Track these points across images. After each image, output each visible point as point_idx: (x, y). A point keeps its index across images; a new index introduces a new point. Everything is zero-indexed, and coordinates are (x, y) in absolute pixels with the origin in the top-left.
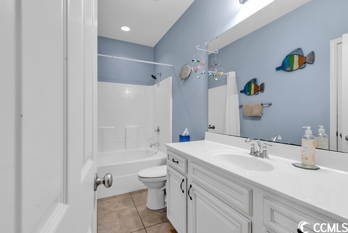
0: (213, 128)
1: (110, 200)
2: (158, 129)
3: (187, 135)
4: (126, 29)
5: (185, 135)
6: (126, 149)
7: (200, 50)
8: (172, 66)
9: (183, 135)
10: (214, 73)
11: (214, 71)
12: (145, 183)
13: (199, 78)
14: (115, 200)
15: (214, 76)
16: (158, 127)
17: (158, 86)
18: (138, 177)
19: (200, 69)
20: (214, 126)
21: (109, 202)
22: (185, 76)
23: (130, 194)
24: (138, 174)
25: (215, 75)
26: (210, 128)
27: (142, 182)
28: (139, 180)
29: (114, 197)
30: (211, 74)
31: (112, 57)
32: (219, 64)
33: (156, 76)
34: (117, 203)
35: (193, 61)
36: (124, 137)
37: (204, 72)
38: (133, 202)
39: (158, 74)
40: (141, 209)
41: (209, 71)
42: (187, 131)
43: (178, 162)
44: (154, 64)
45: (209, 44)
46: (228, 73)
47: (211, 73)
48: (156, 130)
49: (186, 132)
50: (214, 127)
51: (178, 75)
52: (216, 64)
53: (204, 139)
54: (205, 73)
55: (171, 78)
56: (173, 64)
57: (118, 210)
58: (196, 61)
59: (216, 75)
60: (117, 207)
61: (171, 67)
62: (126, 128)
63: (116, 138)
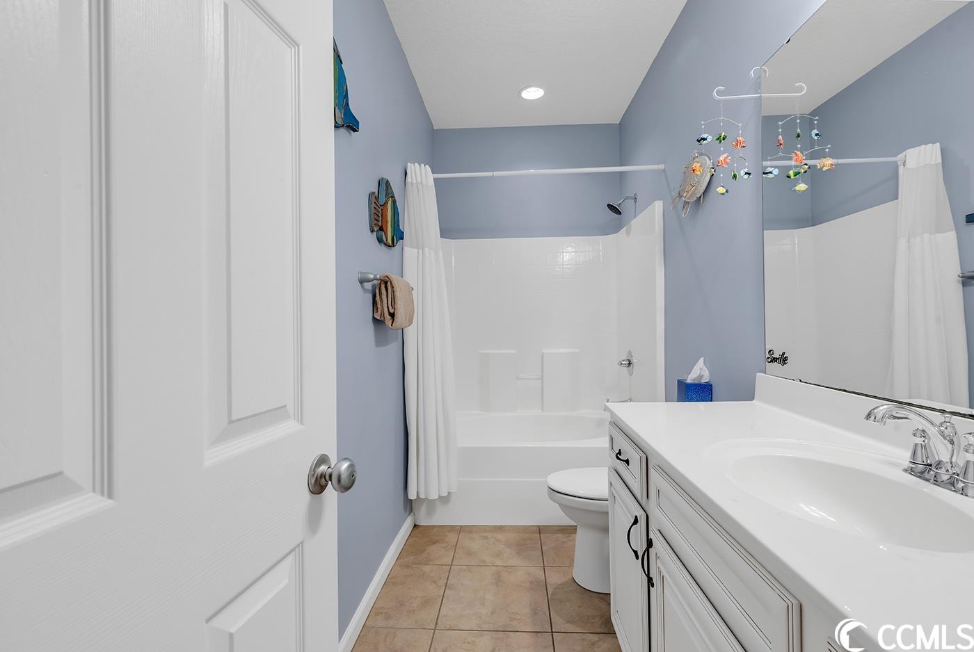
0: (783, 360)
1: (489, 535)
2: (629, 361)
3: (704, 381)
4: (533, 93)
5: (696, 382)
6: (542, 409)
7: (724, 101)
8: (662, 167)
9: (689, 381)
10: (790, 168)
11: (791, 159)
12: (566, 508)
13: (727, 191)
14: (499, 536)
15: (789, 177)
16: (630, 352)
17: (628, 233)
18: (546, 489)
19: (727, 163)
20: (784, 353)
21: (486, 538)
22: (694, 193)
23: (540, 529)
24: (546, 481)
25: (791, 173)
26: (774, 360)
27: (557, 505)
28: (550, 498)
29: (500, 529)
30: (776, 172)
31: (492, 173)
32: (815, 131)
33: (620, 204)
34: (502, 546)
35: (699, 141)
36: (538, 379)
37: (746, 170)
38: (541, 553)
39: (627, 198)
40: (555, 578)
41: (765, 163)
42: (701, 369)
43: (627, 462)
44: (621, 172)
45: (765, 71)
46: (903, 154)
47: (775, 167)
48: (623, 363)
49: (699, 372)
50: (786, 359)
51: (675, 194)
52: (798, 136)
53: (752, 399)
54: (749, 174)
55: (658, 206)
56: (664, 163)
57: (499, 563)
58: (710, 138)
59: (796, 174)
60: (498, 555)
61: (658, 170)
62: (543, 354)
63: (517, 379)
